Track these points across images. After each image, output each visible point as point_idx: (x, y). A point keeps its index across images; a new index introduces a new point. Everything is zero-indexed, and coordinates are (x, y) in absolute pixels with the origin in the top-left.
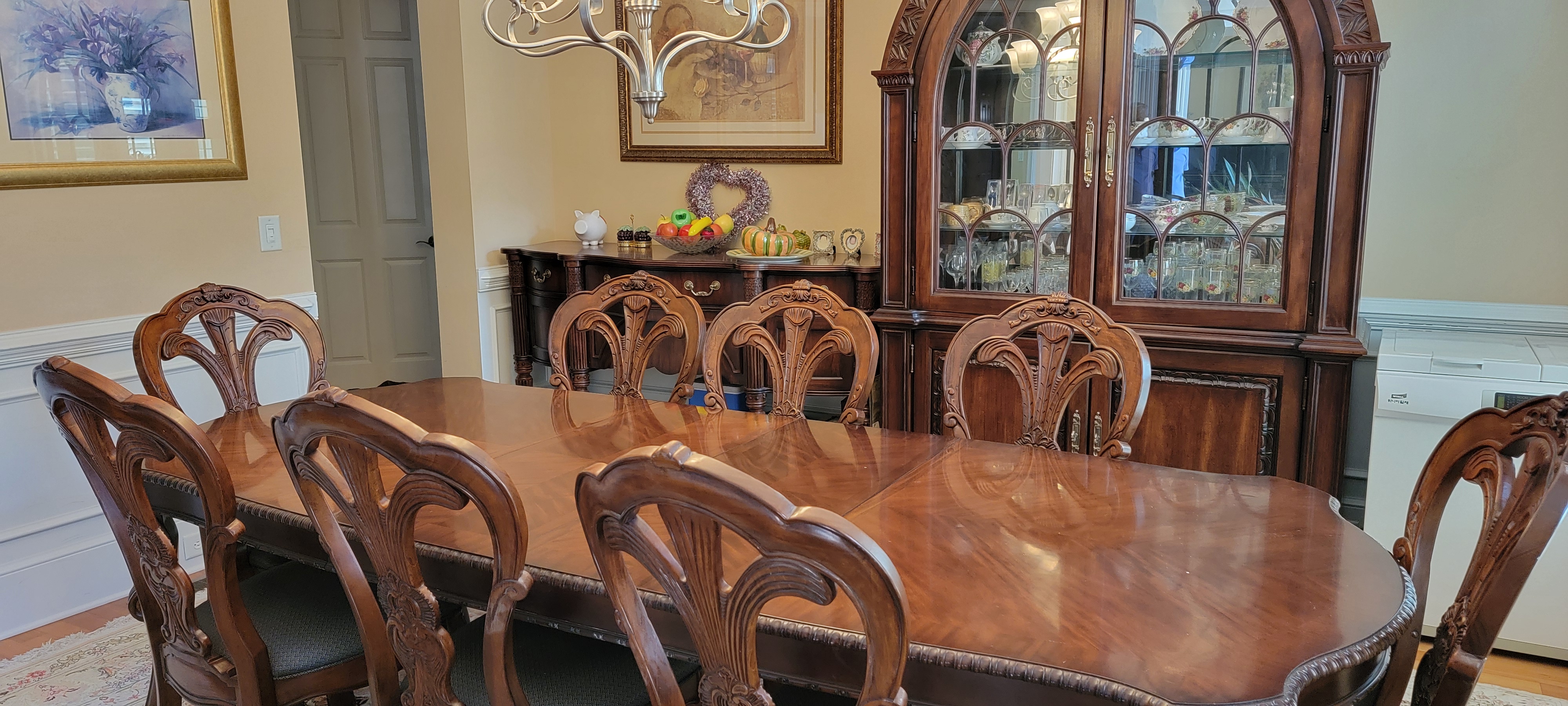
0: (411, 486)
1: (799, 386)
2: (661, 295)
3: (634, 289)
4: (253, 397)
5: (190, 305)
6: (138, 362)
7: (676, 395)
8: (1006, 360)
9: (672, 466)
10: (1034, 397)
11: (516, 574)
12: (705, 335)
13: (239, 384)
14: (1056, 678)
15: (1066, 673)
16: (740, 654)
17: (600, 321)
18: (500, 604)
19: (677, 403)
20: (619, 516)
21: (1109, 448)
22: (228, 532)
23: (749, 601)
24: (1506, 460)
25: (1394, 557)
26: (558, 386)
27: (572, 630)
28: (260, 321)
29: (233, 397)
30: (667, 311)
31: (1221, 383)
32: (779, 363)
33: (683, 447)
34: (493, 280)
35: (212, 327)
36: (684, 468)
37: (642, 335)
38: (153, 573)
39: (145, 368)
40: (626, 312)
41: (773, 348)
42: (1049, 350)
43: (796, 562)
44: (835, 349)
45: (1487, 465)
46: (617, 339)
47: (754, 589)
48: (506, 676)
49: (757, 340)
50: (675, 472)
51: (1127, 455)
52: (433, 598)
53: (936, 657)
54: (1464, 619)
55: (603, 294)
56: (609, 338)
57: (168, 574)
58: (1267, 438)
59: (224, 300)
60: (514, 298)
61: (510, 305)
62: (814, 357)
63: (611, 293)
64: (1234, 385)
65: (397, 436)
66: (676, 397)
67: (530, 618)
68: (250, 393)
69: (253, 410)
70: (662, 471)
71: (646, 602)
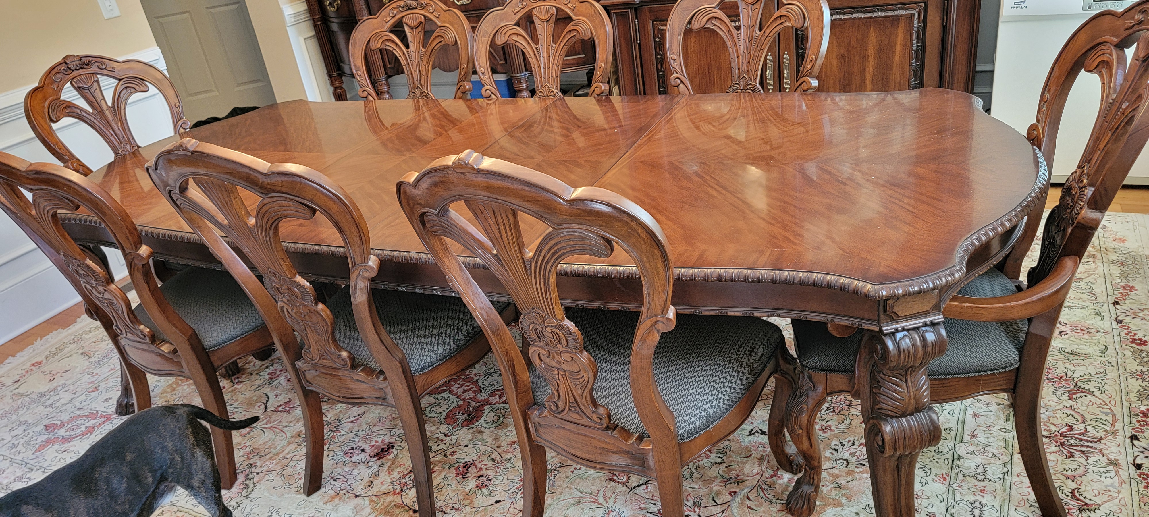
0: (268, 206)
1: (554, 71)
2: (431, 11)
3: (409, 9)
4: (132, 142)
5: (60, 75)
6: (34, 128)
7: (459, 92)
8: (715, 25)
9: (470, 171)
10: (739, 52)
11: (365, 258)
12: (473, 40)
13: (118, 132)
14: (784, 278)
15: (791, 273)
16: (547, 299)
17: (387, 40)
18: (359, 282)
19: (461, 98)
20: (436, 212)
21: (801, 84)
22: (139, 255)
23: (548, 262)
24: (1120, 52)
25: (1028, 139)
26: (366, 97)
27: (417, 290)
28: (120, 80)
29: (116, 144)
30: (439, 24)
31: (879, 14)
32: (535, 54)
33: (475, 154)
34: (296, 15)
35: (83, 91)
36: (479, 171)
37: (423, 47)
38: (94, 291)
39: (41, 132)
40: (407, 29)
41: (529, 43)
42: (748, 11)
43: (580, 231)
44: (578, 37)
45: (1105, 58)
46: (404, 53)
47: (550, 253)
48: (375, 330)
49: (515, 38)
50: (473, 175)
51: (815, 87)
52: (308, 284)
53: (692, 276)
54: (1085, 181)
55: (385, 17)
56: (398, 53)
57: (105, 290)
58: (917, 52)
59: (86, 67)
60: (316, 27)
61: (313, 33)
62: (562, 45)
63: (391, 15)
64: (890, 13)
65: (247, 170)
66: (459, 93)
67: (383, 286)
68: (129, 139)
69: (136, 152)
70: (463, 176)
71: (467, 265)
